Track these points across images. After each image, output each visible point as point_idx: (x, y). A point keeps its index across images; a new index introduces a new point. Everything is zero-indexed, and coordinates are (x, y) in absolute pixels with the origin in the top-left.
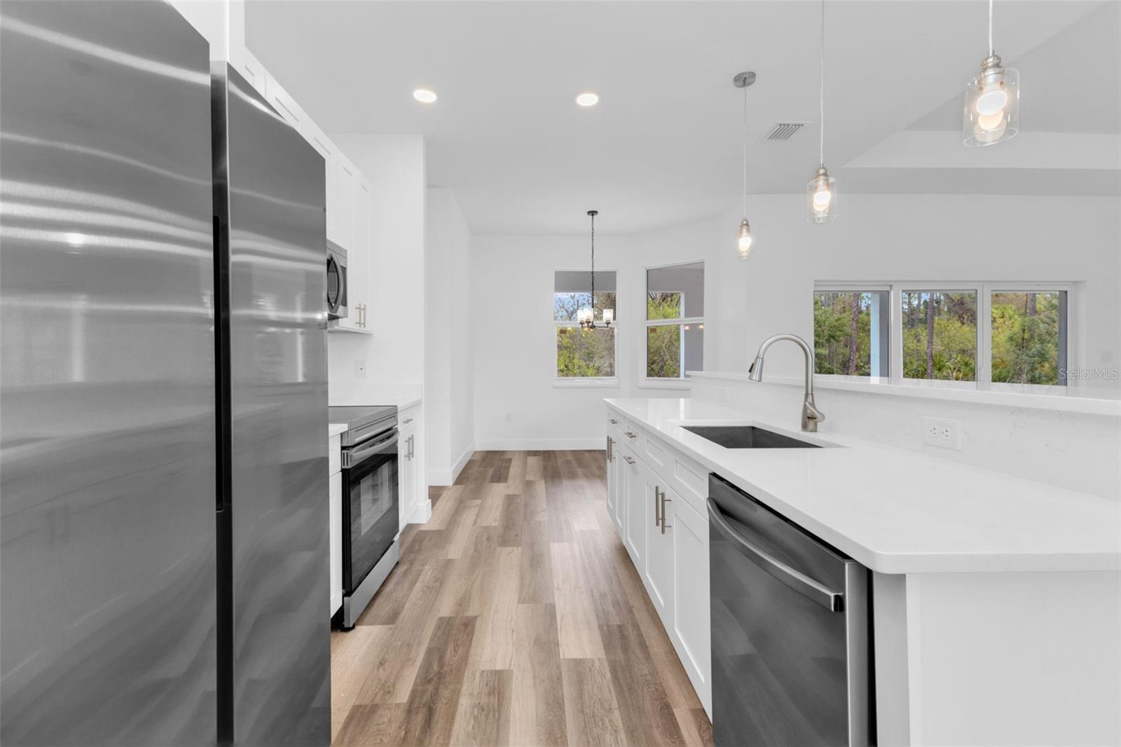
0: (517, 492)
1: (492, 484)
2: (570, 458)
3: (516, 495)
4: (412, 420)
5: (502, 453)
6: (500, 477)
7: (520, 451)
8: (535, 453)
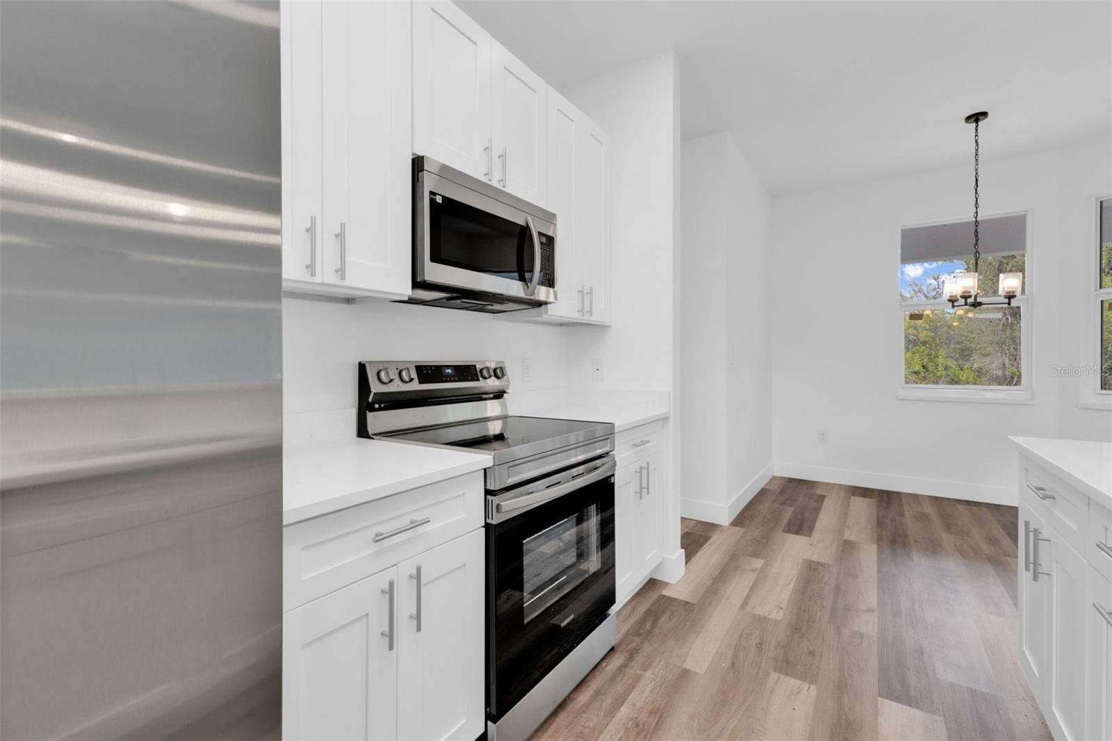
0: (824, 559)
1: (788, 535)
2: (929, 509)
3: (822, 565)
4: (649, 442)
5: (811, 484)
6: (802, 526)
7: (840, 486)
8: (865, 492)
